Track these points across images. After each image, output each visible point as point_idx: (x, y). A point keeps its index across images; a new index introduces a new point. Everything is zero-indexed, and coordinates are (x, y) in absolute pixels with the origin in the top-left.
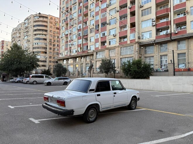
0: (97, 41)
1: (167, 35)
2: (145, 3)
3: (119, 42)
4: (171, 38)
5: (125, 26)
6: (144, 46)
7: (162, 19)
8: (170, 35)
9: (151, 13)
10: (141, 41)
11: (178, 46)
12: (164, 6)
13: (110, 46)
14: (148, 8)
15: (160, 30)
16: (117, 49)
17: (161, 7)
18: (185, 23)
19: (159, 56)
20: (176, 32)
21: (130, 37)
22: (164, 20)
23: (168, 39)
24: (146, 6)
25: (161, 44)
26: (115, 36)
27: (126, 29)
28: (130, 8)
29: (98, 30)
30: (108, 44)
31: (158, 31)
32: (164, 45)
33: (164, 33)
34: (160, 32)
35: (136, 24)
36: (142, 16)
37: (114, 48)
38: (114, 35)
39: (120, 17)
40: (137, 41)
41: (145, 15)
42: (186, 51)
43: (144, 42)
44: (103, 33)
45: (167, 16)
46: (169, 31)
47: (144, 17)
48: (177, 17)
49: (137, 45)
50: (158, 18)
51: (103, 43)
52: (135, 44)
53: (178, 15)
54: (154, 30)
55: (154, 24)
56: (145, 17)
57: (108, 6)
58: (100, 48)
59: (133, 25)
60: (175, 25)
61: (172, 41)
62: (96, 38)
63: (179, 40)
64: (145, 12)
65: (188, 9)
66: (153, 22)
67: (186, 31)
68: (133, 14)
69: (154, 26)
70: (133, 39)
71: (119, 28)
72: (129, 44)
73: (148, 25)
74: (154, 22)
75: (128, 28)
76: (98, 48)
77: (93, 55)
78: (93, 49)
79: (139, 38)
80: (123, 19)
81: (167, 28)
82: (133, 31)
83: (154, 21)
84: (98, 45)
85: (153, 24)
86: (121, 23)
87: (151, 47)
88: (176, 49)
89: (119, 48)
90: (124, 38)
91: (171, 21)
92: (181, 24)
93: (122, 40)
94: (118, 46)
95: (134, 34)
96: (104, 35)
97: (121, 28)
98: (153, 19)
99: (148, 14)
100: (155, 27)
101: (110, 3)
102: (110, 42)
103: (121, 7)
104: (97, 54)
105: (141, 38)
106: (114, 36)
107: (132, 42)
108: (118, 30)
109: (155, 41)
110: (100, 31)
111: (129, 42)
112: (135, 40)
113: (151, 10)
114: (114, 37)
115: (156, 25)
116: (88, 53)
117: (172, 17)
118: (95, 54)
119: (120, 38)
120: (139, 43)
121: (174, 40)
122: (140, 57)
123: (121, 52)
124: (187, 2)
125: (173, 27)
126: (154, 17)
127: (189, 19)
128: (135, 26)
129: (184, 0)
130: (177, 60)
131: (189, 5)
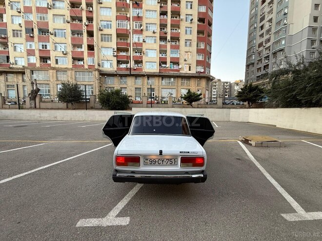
0: (30, 53)
1: (127, 69)
2: (105, 27)
3: (73, 63)
4: (130, 72)
5: (80, 46)
6: (103, 74)
7: (122, 52)
8: (129, 70)
9: (111, 41)
10: (101, 68)
11: (135, 81)
13: (57, 66)
14: (108, 35)
16: (69, 72)
17: (121, 39)
18: (141, 62)
19: (120, 87)
20: (135, 68)
21: (88, 61)
22: (124, 54)
23: (128, 73)
24: (106, 31)
25: (122, 76)
26: (66, 54)
27: (82, 50)
28: (87, 26)
29: (33, 37)
30: (54, 62)
31: (119, 62)
32: (123, 78)
33: (123, 66)
34: (121, 64)
35: (95, 48)
36: (102, 41)
37: (65, 70)
38: (65, 53)
39: (72, 30)
40: (96, 67)
41: (105, 41)
42: (141, 87)
43: (104, 71)
44: (44, 44)
45: (127, 50)
46: (129, 65)
48: (135, 54)
49: (97, 73)
50: (119, 50)
51: (44, 59)
52: (95, 71)
53: (136, 52)
54: (115, 60)
55: (115, 55)
56: (105, 44)
57: (50, 7)
58: (38, 65)
59: (91, 48)
60: (134, 61)
61: (131, 75)
62: (29, 48)
63: (137, 76)
64: (105, 37)
65: (144, 50)
67: (141, 69)
68: (90, 34)
69: (115, 56)
70: (92, 64)
71: (71, 45)
72: (86, 69)
73: (109, 54)
75: (85, 49)
76: (35, 64)
77: (23, 73)
78: (24, 64)
79: (99, 65)
80: (76, 35)
81: (127, 62)
82: (91, 55)
83: (115, 51)
84: (35, 60)
85: (114, 54)
86: (73, 39)
87: (112, 78)
88: (134, 83)
89: (73, 72)
90: (79, 60)
91: (130, 56)
92: (138, 62)
93: (77, 63)
94: (72, 69)
95: (93, 59)
96: (46, 48)
97: (74, 46)
98: (114, 49)
99: (108, 41)
100: (116, 58)
101: (54, 5)
102: (57, 60)
103: (73, 19)
104: (33, 74)
105: (101, 65)
107: (90, 67)
108: (70, 49)
109: (116, 72)
110: (36, 39)
111: (86, 67)
112: (94, 66)
113: (111, 38)
114: (63, 56)
115: (117, 56)
116: (10, 68)
117: (132, 53)
118: (28, 72)
119: (74, 59)
120: (99, 71)
121: (133, 75)
122: (100, 87)
123: (75, 77)
124: (144, 44)
125: (132, 62)
126: (115, 47)
127: (145, 59)
128: (93, 50)
129: (141, 41)
130: (134, 94)
131: (144, 47)
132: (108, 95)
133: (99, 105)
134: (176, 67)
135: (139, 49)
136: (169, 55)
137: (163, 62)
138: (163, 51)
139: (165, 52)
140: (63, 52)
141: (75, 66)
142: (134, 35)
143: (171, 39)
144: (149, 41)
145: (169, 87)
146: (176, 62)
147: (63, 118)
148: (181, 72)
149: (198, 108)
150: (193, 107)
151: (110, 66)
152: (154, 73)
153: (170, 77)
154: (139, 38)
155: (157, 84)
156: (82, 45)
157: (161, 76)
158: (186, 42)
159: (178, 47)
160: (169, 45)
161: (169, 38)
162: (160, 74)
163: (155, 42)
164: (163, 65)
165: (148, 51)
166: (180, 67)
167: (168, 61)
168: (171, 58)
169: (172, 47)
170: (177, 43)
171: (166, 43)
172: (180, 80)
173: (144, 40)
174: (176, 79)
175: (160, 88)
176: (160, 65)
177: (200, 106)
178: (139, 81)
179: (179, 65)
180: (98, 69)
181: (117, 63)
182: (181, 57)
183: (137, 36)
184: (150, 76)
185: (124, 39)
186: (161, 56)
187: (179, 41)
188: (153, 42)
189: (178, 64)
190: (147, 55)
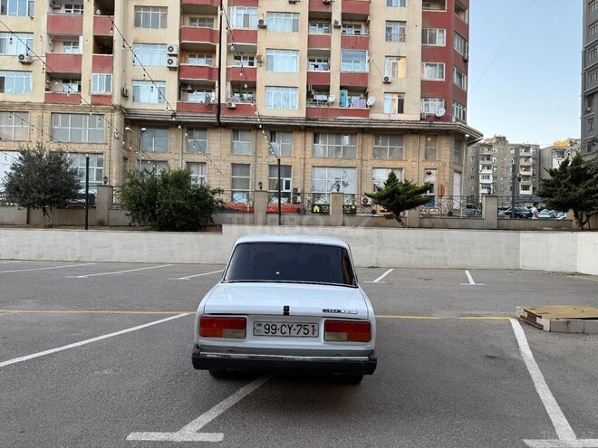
1: (208, 107)
3: (47, 90)
4: (218, 117)
5: (73, 41)
6: (136, 123)
7: (195, 57)
8: (215, 109)
9: (164, 26)
10: (129, 105)
11: (232, 144)
12: (201, 20)
14: (156, 8)
15: (189, 88)
16: (34, 116)
17: (193, 20)
18: (252, 87)
19: (184, 162)
20: (233, 106)
21: (93, 82)
22: (201, 62)
23: (211, 118)
25: (191, 127)
26: (29, 64)
27: (76, 52)
31: (184, 87)
32: (197, 134)
33: (197, 98)
34: (189, 92)
35: (117, 46)
36: (137, 24)
37: (21, 110)
38: (25, 60)
40: (117, 100)
41: (146, 26)
42: (251, 161)
43: (139, 112)
45: (209, 52)
46: (213, 96)
47: (142, 30)
48: (235, 64)
49: (116, 118)
50: (186, 50)
52: (112, 111)
53: (236, 58)
54: (173, 80)
55: (174, 65)
56: (146, 34)
59: (103, 45)
60: (229, 84)
61: (220, 126)
63: (237, 129)
64: (146, 16)
65: (261, 51)
66: (170, 55)
68: (105, 6)
69: (175, 69)
70: (103, 92)
71: (45, 37)
72: (88, 108)
73: (155, 63)
74: (174, 59)
75: (85, 47)
79: (124, 95)
80: (63, 11)
81: (209, 87)
82: (103, 65)
83: (175, 55)
85: (170, 62)
86: (52, 21)
87: (161, 132)
88: (229, 150)
89: (47, 115)
90: (66, 81)
91: (219, 69)
92: (244, 86)
93: (59, 88)
94: (43, 107)
95: (108, 78)
97: (55, 39)
98: (171, 49)
99: (155, 26)
100: (175, 74)
105: (130, 93)
106: (23, 63)
107: (98, 101)
108: (41, 47)
109: (173, 116)
111: (86, 99)
112: (111, 97)
113: (165, 16)
114: (21, 67)
115: (179, 69)
117: (225, 62)
119: (52, 77)
120: (124, 112)
121: (226, 126)
122: (125, 159)
123: (52, 131)
124: (261, 33)
125: (225, 88)
126: (175, 43)
127: (262, 78)
128: (111, 52)
129: (254, 26)
130: (229, 182)
131: (263, 42)
132: (153, 188)
133: (122, 216)
134: (356, 102)
135: (245, 49)
136: (338, 66)
137: (317, 86)
138: (318, 54)
139: (326, 57)
140: (21, 57)
141: (52, 97)
142: (234, 10)
143: (343, 20)
144: (279, 27)
145: (336, 164)
146: (357, 87)
147: (17, 253)
148: (374, 116)
149: (421, 227)
150: (404, 226)
151: (157, 98)
152: (291, 120)
153: (338, 132)
154: (246, 16)
155: (299, 153)
156: (77, 38)
157: (312, 129)
158: (389, 29)
159: (363, 44)
160: (336, 36)
161: (336, 16)
162: (310, 123)
163: (295, 29)
164: (319, 97)
165: (273, 53)
166: (371, 101)
167: (335, 84)
168: (343, 76)
169: (345, 42)
170: (363, 32)
171: (329, 31)
172: (369, 142)
173: (261, 21)
174: (359, 139)
175: (309, 166)
176: (309, 95)
177: (426, 222)
178: (245, 144)
179: (366, 96)
180: (121, 107)
181: (180, 88)
182: (375, 73)
183: (242, 12)
184: (276, 129)
185: (202, 20)
186: (312, 69)
187: (367, 23)
188: (288, 27)
189: (364, 92)
190: (270, 67)
